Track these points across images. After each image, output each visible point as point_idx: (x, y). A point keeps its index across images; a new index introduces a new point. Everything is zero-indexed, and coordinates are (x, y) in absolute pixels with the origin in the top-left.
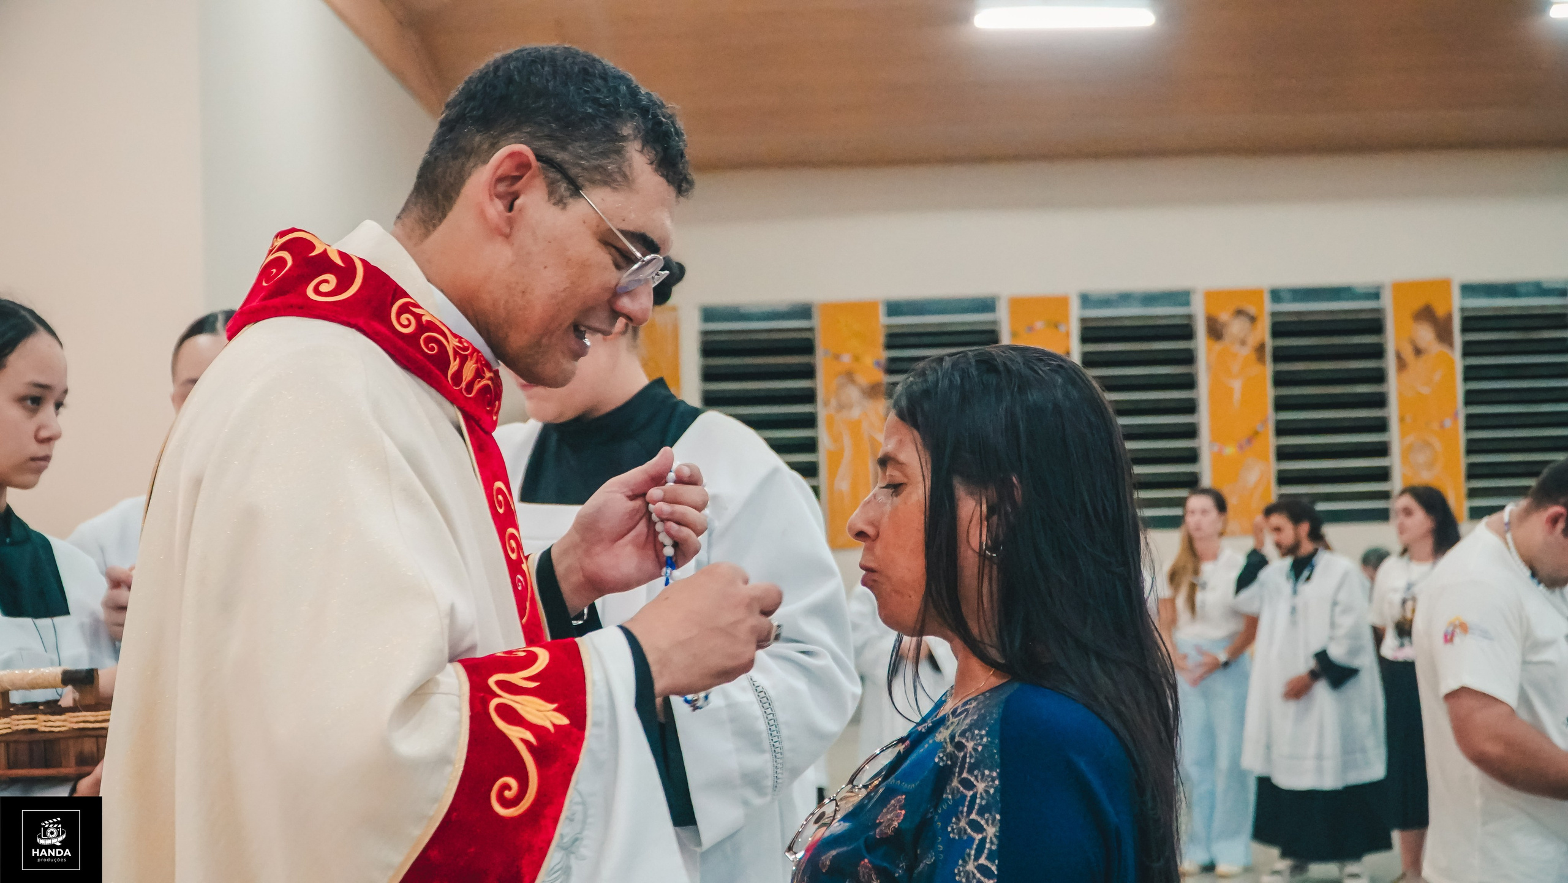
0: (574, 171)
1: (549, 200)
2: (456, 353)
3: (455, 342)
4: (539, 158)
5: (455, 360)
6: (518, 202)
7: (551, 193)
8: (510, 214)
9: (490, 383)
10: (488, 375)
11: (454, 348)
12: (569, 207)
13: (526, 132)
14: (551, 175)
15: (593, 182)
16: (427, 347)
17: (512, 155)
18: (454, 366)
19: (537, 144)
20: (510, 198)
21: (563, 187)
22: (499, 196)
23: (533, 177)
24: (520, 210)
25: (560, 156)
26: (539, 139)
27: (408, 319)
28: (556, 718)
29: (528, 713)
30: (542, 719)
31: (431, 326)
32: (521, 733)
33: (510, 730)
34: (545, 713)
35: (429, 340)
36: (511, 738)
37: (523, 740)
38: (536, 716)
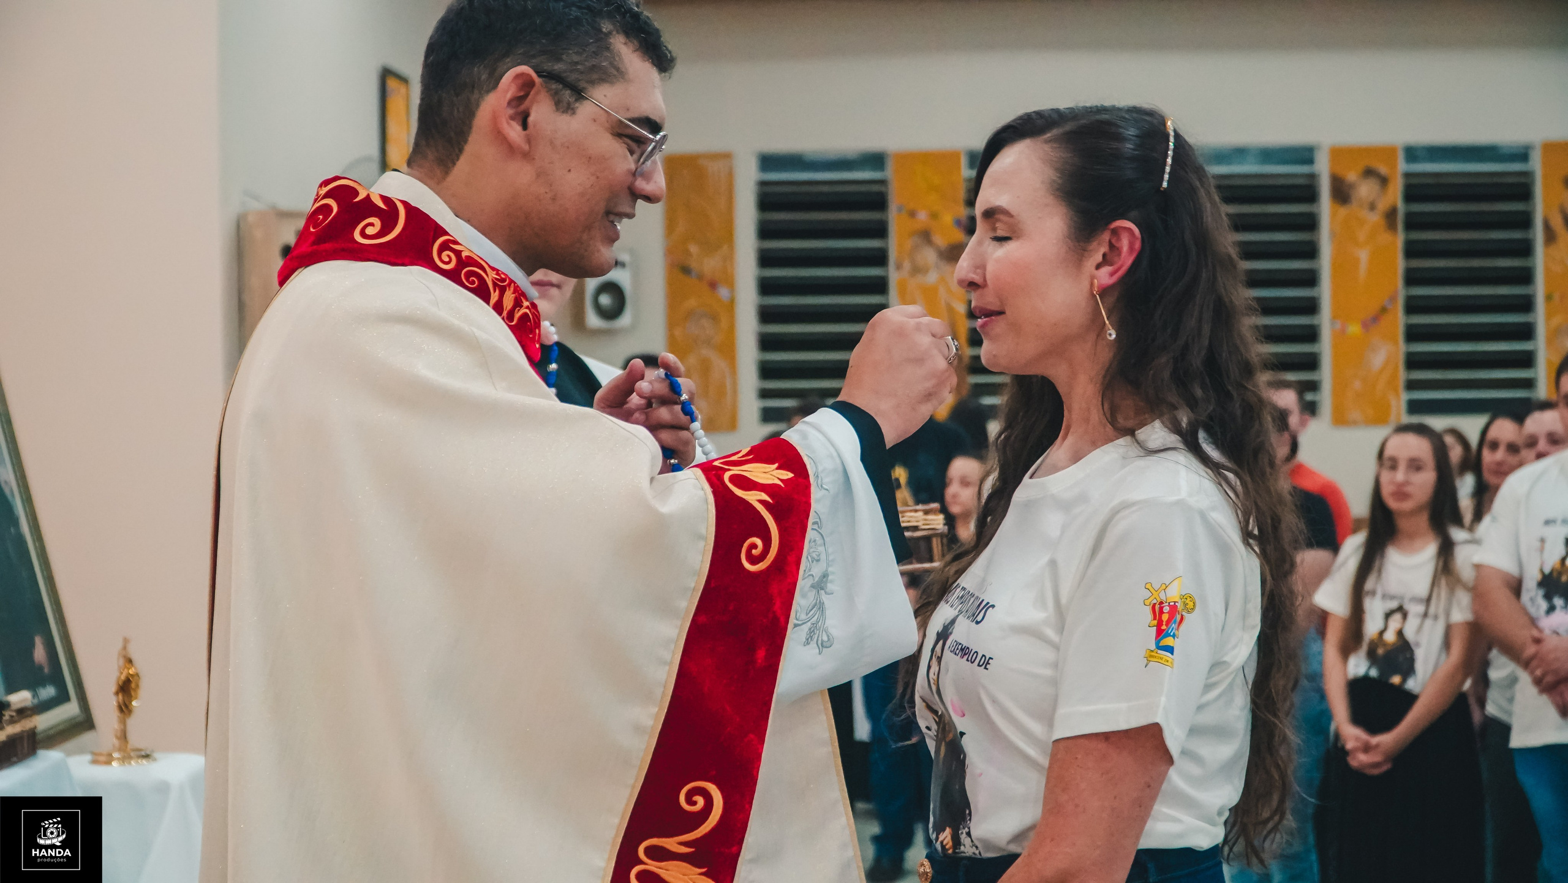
0: (573, 77)
1: (556, 109)
2: (495, 285)
3: (493, 274)
4: (540, 75)
5: (495, 291)
6: (530, 120)
7: (558, 103)
8: (525, 132)
9: (528, 311)
10: (526, 304)
11: (493, 280)
12: (577, 111)
13: (525, 53)
14: (554, 88)
15: (593, 83)
16: (468, 280)
17: (517, 77)
18: (494, 297)
19: (537, 61)
20: (522, 117)
21: (566, 94)
22: (513, 117)
23: (538, 93)
24: (534, 127)
25: (558, 67)
26: (537, 56)
27: (449, 256)
28: (782, 474)
29: (757, 477)
30: (770, 479)
31: (471, 261)
32: (756, 495)
33: (748, 495)
34: (771, 473)
35: (470, 274)
36: (750, 502)
37: (761, 502)
38: (764, 478)
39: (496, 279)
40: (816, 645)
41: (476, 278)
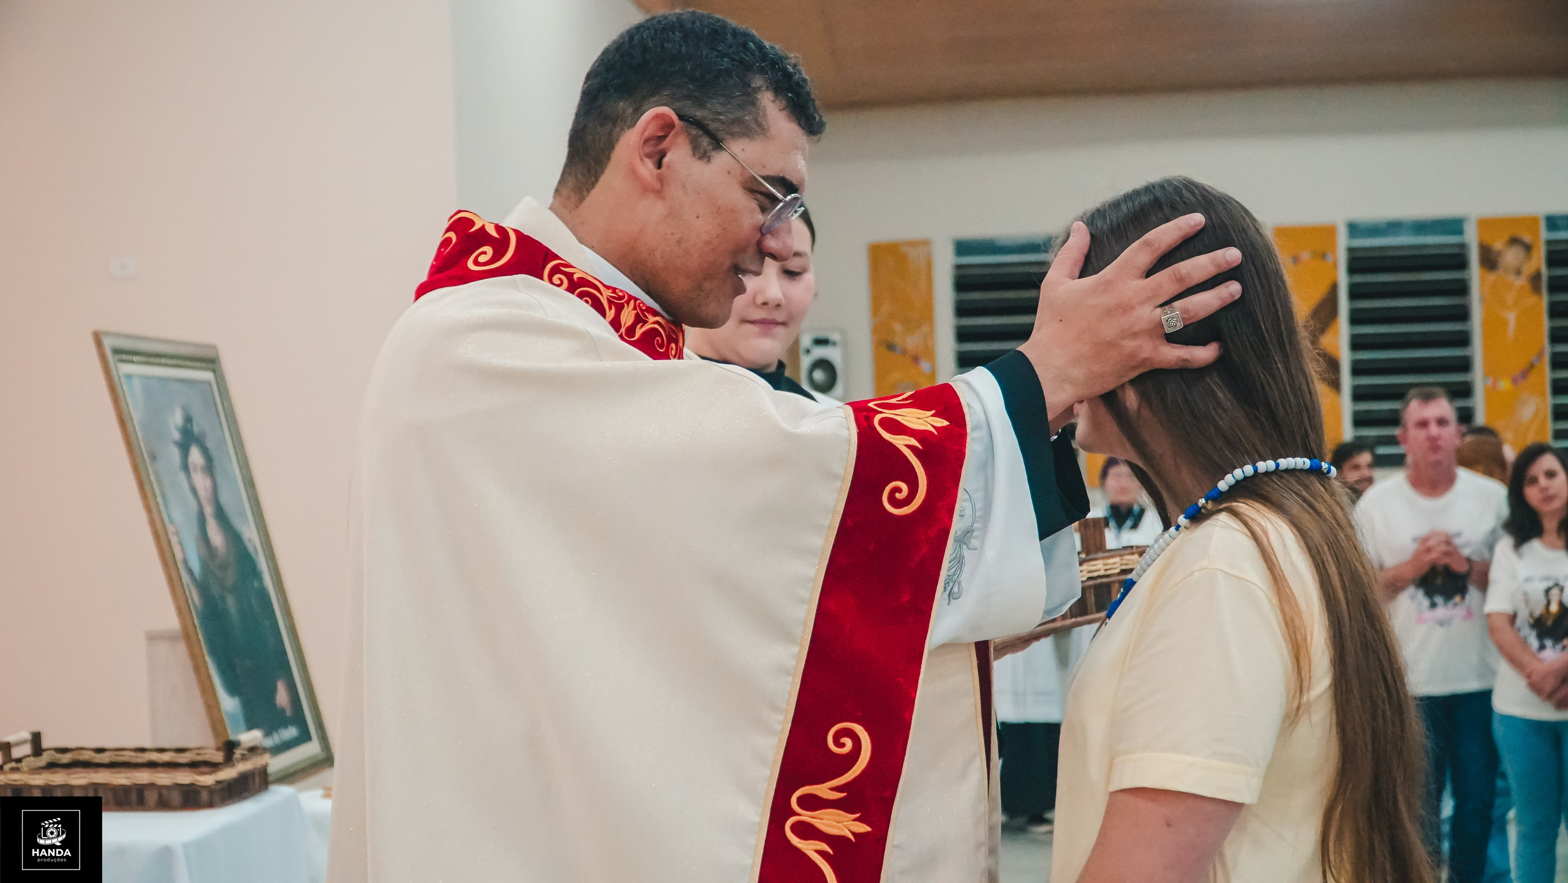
0: (713, 126)
1: (694, 155)
2: (610, 303)
3: (607, 293)
4: (681, 117)
5: (611, 309)
6: (666, 160)
7: (695, 147)
8: (659, 171)
9: (656, 326)
10: (654, 319)
11: (607, 299)
12: (713, 160)
13: (666, 95)
14: (694, 132)
15: (733, 135)
17: (657, 117)
18: (610, 314)
19: (678, 104)
20: (657, 157)
21: (705, 141)
22: (648, 156)
23: (677, 135)
24: (669, 167)
25: (699, 114)
26: (679, 100)
27: (560, 279)
28: (936, 422)
29: (910, 421)
30: (923, 425)
31: (583, 282)
32: (906, 440)
33: (896, 439)
34: (926, 419)
35: (583, 294)
36: (897, 445)
37: (908, 446)
38: (917, 423)
39: (612, 297)
40: (947, 596)
41: (589, 297)
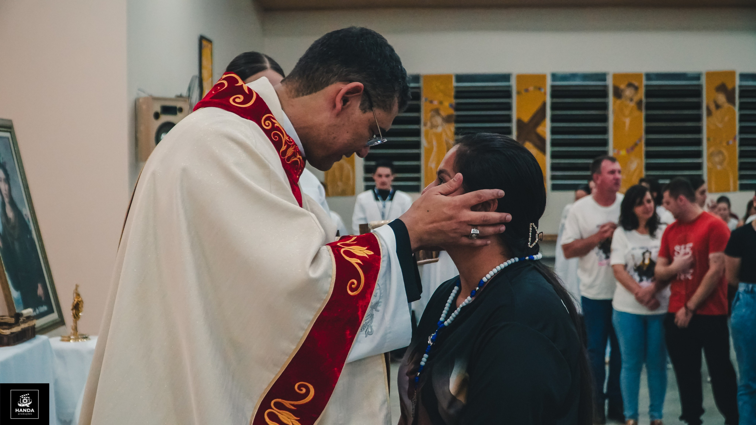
0: (374, 99)
1: (360, 107)
2: (286, 143)
3: (286, 138)
4: (364, 90)
5: (284, 146)
6: (348, 103)
7: (362, 104)
8: (343, 107)
9: (298, 160)
12: (366, 113)
14: (365, 97)
16: (273, 137)
18: (283, 150)
21: (367, 103)
23: (358, 95)
24: (347, 106)
25: (372, 92)
26: (367, 81)
27: (269, 123)
28: (368, 252)
29: (357, 252)
31: (278, 129)
32: (355, 260)
33: (351, 260)
34: (363, 251)
35: (275, 134)
36: (353, 263)
37: (358, 264)
38: (360, 253)
39: (287, 140)
40: (365, 333)
41: (278, 137)
